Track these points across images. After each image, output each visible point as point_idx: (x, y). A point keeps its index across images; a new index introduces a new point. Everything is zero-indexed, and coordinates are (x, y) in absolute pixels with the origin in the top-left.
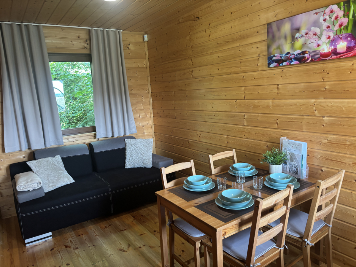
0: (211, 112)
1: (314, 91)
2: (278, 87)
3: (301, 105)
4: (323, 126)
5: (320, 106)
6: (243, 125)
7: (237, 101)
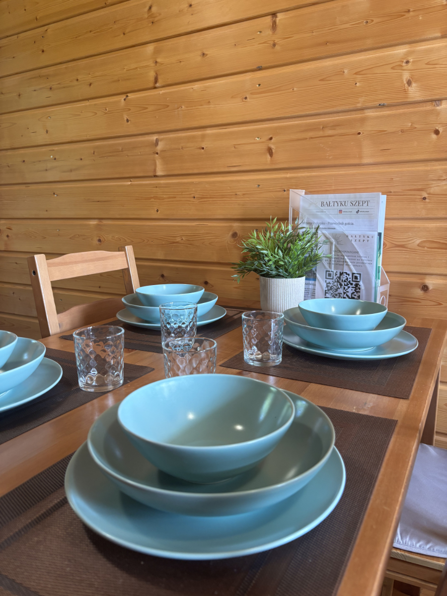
0: (44, 149)
1: (407, 15)
2: (274, 23)
3: (356, 74)
4: (434, 136)
5: (427, 64)
6: (152, 174)
7: (131, 96)
